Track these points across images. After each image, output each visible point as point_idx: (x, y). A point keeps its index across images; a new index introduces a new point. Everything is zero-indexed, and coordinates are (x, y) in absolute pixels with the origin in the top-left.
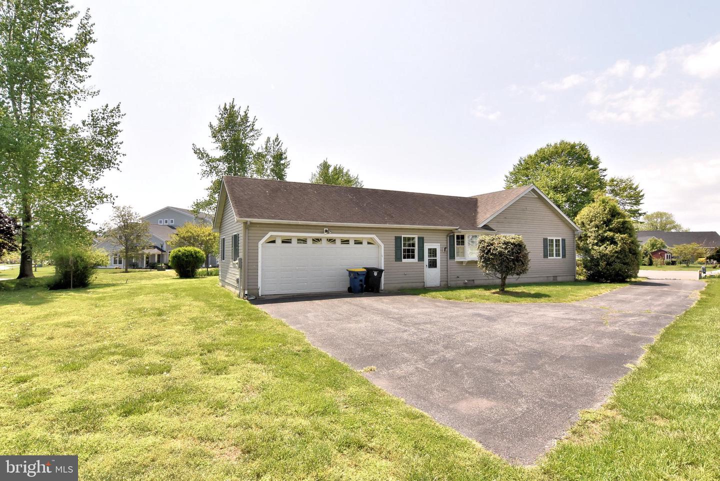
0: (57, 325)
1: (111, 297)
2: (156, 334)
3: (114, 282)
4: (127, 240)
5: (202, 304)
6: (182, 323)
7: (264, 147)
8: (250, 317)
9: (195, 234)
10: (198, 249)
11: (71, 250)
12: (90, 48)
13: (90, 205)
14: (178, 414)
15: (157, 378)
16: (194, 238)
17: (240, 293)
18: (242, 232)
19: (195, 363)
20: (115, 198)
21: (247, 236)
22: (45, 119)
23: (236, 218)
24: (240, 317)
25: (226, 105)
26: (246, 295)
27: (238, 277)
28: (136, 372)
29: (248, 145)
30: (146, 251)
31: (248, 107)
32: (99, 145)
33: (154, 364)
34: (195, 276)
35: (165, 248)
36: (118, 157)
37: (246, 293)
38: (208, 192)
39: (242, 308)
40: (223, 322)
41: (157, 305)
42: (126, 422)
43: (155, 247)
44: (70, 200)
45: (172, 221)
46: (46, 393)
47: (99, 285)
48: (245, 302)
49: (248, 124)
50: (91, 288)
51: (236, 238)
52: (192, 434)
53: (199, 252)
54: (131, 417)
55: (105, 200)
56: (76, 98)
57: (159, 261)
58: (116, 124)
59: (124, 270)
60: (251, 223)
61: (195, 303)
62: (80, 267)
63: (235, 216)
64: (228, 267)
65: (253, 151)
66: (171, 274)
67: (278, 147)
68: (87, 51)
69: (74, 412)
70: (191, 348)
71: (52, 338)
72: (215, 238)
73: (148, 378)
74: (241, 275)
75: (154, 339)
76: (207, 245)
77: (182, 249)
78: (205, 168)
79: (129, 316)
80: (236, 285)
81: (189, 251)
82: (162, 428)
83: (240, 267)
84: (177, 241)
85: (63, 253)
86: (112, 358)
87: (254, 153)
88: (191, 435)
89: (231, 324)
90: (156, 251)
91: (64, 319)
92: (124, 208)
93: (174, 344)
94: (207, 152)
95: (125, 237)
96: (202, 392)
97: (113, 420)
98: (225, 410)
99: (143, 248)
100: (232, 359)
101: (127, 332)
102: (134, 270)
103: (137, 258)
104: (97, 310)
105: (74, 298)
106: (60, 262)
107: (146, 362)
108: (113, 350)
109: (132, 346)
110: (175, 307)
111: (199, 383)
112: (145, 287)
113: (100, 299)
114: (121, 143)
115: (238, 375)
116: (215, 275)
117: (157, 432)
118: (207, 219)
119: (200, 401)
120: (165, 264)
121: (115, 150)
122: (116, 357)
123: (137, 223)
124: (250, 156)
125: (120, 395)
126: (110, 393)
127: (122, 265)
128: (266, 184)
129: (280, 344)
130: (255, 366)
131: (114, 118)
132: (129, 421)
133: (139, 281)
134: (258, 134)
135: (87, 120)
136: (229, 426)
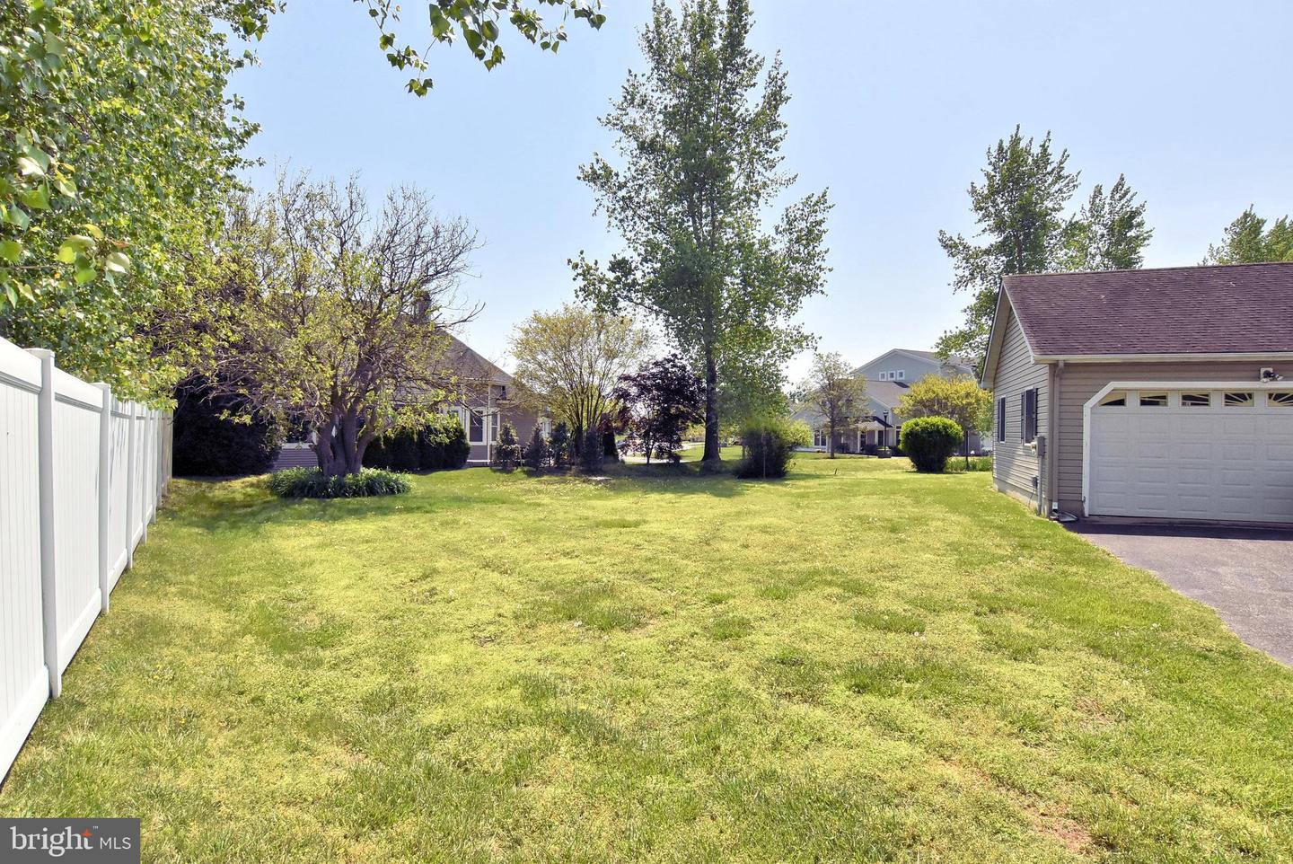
0: (751, 528)
1: (817, 494)
2: (891, 562)
3: (818, 473)
4: (833, 407)
5: (966, 520)
6: (934, 549)
7: (1087, 207)
8: (1069, 555)
9: (941, 395)
10: (949, 422)
11: (762, 422)
12: (784, 113)
13: (786, 354)
14: (948, 716)
15: (903, 639)
16: (939, 403)
17: (1040, 506)
18: (1046, 383)
19: (968, 627)
20: (818, 340)
21: (1057, 389)
22: (730, 233)
23: (1032, 356)
24: (1048, 553)
25: (1002, 142)
26: (1055, 510)
27: (1036, 474)
28: (867, 620)
29: (1049, 211)
30: (861, 425)
31: (1049, 133)
32: (795, 260)
33: (895, 614)
34: (944, 470)
35: (889, 421)
36: (821, 274)
37: (1054, 508)
38: (966, 317)
39: (1048, 536)
40: (1013, 559)
41: (887, 515)
42: (858, 702)
43: (875, 419)
44: (760, 347)
45: (901, 375)
46: (744, 624)
47: (798, 475)
48: (1054, 525)
49: (1049, 169)
50: (789, 479)
51: (1031, 398)
52: (980, 763)
53: (951, 427)
54: (867, 697)
55: (804, 344)
56: (765, 195)
57: (880, 442)
58: (819, 223)
59: (829, 455)
60: (1067, 365)
61: (954, 518)
62: (775, 447)
63: (1031, 353)
64: (1012, 455)
65: (1060, 222)
66: (902, 464)
67: (1123, 202)
68: (778, 119)
69: (783, 663)
70: (957, 597)
71: (746, 546)
72: (978, 401)
73: (888, 637)
74: (1042, 471)
75: (891, 571)
76: (964, 414)
77: (922, 421)
78: (960, 272)
79: (846, 526)
80: (1031, 490)
81: (933, 425)
82: (921, 732)
83: (1042, 454)
84: (910, 408)
85: (753, 425)
86: (828, 590)
87: (1063, 226)
88: (976, 763)
89: (1029, 565)
90: (876, 426)
91: (758, 521)
92: (828, 357)
93: (923, 585)
94: (965, 242)
95: (831, 401)
96: (988, 685)
97: (839, 692)
98: (1043, 737)
99: (857, 421)
100: (1042, 634)
101: (846, 552)
102: (843, 455)
103: (848, 437)
104: (800, 512)
105: (769, 492)
106: (751, 439)
107: (882, 608)
108: (829, 578)
109: (856, 577)
110: (917, 521)
111: (982, 667)
112: (864, 483)
113: (802, 496)
114: (826, 252)
115: (1063, 670)
116: (981, 470)
117: (913, 737)
118: (962, 366)
119: (987, 703)
120: (890, 448)
121: (818, 264)
122: (836, 590)
123: (847, 380)
124: (1054, 233)
125: (847, 655)
126: (831, 646)
127: (826, 447)
128: (1098, 280)
129: (1155, 625)
130: (1095, 659)
131: (818, 213)
132: (865, 703)
133: (853, 473)
134: (1071, 185)
135: (781, 224)
136: (1054, 773)
